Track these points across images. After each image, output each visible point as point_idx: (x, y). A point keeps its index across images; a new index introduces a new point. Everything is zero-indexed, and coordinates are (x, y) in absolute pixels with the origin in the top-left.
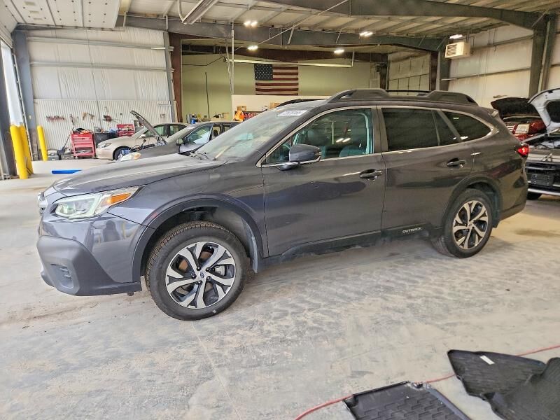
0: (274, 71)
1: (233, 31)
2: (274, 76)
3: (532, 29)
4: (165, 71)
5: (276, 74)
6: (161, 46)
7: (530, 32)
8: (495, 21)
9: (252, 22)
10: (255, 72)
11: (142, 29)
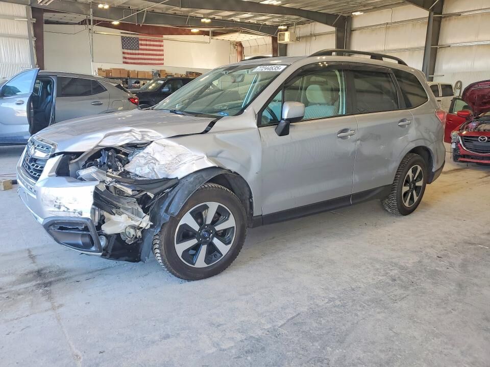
0: (140, 42)
1: (91, 10)
2: (140, 47)
3: (334, 26)
4: (27, 39)
5: (142, 45)
6: (24, 18)
7: (333, 29)
8: (303, 19)
9: (104, 5)
10: (122, 43)
11: (6, 3)
